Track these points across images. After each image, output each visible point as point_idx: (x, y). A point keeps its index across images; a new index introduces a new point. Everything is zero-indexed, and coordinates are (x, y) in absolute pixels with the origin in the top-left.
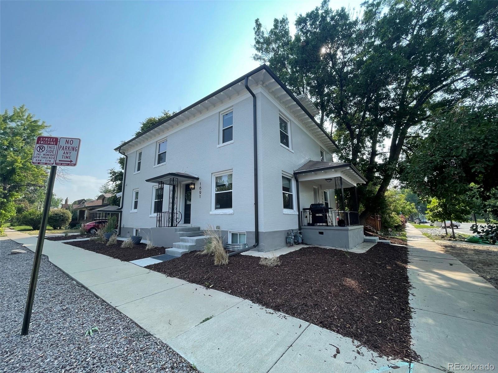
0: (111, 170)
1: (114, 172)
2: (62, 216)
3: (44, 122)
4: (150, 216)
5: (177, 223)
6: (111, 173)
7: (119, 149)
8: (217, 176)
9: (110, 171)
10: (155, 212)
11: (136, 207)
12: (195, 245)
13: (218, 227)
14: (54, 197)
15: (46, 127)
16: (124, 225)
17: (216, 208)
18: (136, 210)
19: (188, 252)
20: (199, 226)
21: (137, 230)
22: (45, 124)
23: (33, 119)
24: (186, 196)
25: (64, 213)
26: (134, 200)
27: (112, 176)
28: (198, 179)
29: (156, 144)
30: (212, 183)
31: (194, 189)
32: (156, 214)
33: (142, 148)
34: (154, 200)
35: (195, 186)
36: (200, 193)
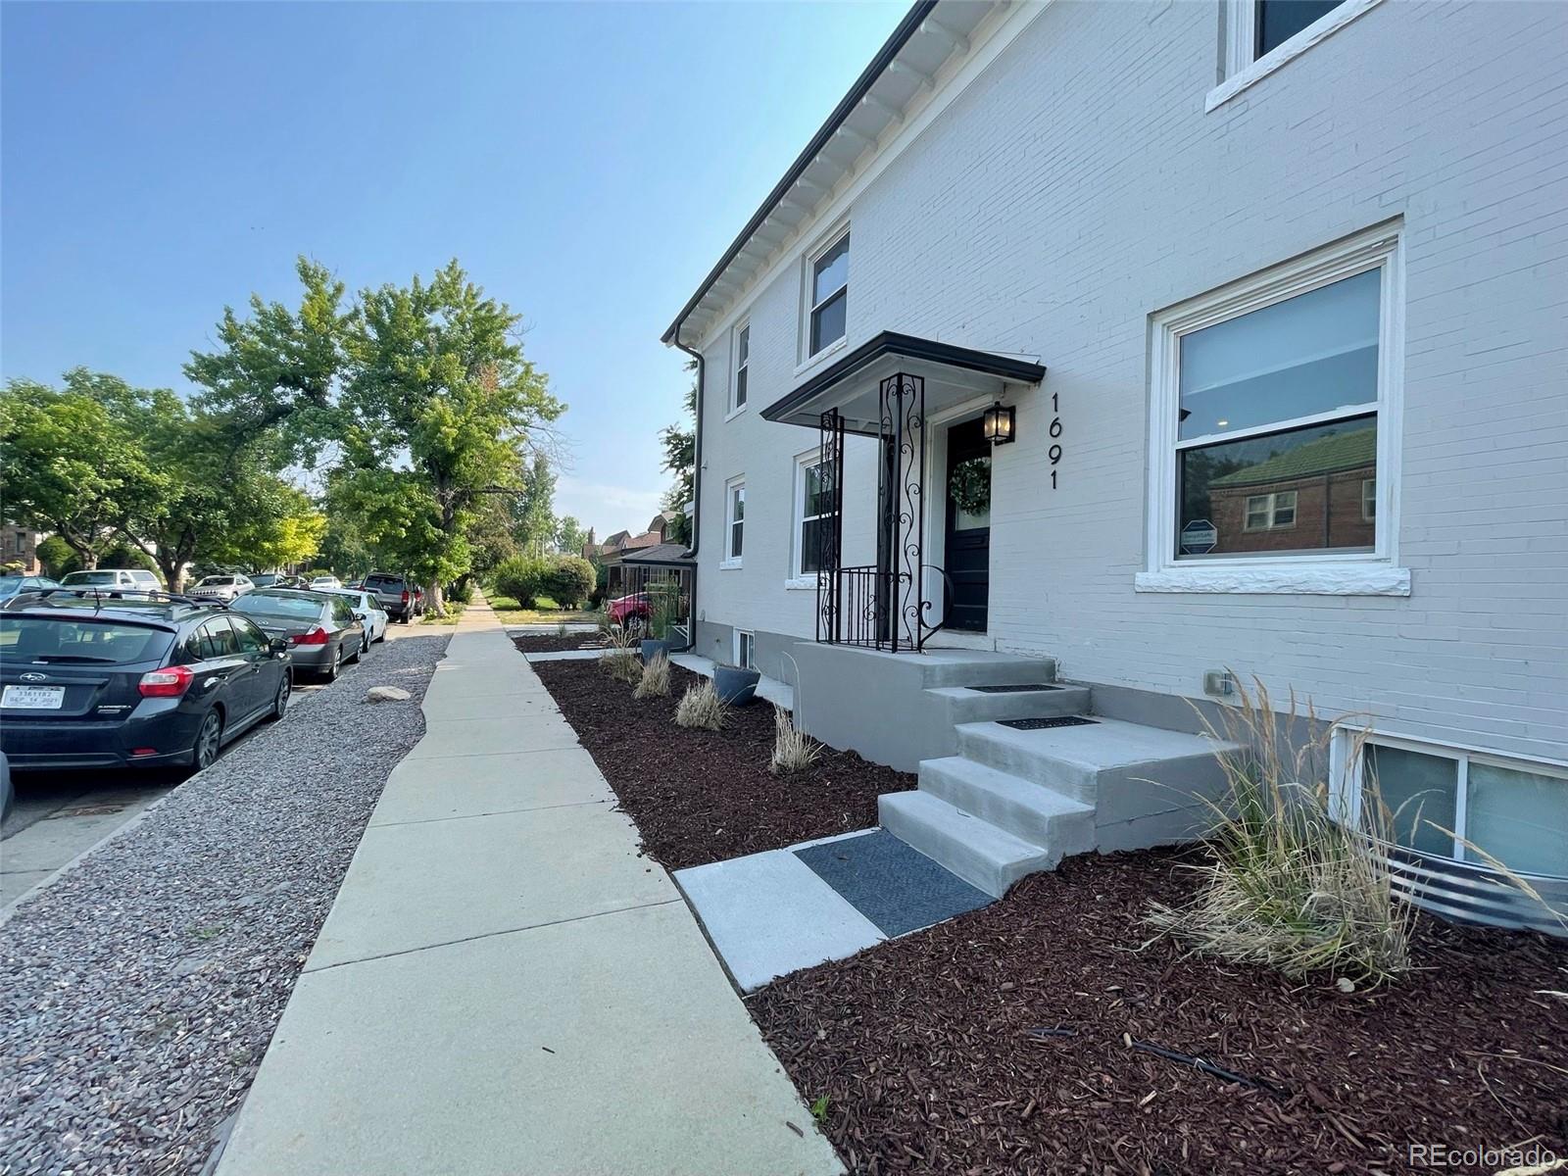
0: (668, 432)
1: (676, 436)
2: (575, 574)
3: (505, 307)
4: (788, 583)
5: (925, 633)
6: (668, 443)
7: (673, 335)
8: (1187, 327)
9: (665, 435)
10: (805, 569)
11: (737, 550)
12: (1093, 815)
13: (1220, 684)
14: (577, 527)
15: (511, 319)
16: (703, 612)
17: (1182, 550)
18: (738, 560)
19: (1043, 867)
20: (1050, 655)
21: (744, 637)
22: (509, 314)
23: (480, 301)
24: (949, 487)
25: (579, 568)
26: (731, 522)
27: (671, 451)
28: (1034, 374)
29: (803, 270)
30: (1148, 383)
31: (1011, 438)
32: (811, 579)
33: (749, 310)
34: (800, 518)
35: (1018, 424)
36: (1057, 460)
